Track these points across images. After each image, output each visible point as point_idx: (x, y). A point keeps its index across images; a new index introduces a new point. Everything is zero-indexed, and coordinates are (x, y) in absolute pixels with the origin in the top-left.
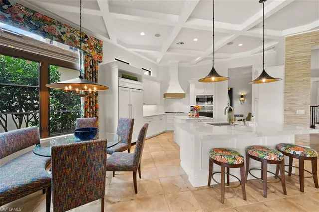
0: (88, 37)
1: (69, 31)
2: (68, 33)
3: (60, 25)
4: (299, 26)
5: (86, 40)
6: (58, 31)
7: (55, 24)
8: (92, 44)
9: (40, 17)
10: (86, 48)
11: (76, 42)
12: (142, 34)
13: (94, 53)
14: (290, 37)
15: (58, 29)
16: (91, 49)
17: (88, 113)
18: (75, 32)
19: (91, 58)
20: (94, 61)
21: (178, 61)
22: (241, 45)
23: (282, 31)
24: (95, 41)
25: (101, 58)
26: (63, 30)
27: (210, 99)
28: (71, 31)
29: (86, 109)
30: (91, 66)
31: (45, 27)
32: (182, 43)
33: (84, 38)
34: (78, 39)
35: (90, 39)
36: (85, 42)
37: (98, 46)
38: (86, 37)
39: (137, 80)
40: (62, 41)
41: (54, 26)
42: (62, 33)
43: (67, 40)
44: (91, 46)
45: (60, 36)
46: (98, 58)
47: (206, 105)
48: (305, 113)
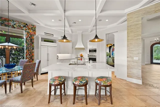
0: (28, 25)
1: (18, 23)
2: (17, 24)
3: (13, 21)
4: (134, 6)
5: (26, 26)
6: (12, 24)
7: (10, 21)
8: (30, 27)
9: (4, 19)
10: (27, 29)
11: (21, 27)
12: (53, 20)
13: (31, 31)
14: (129, 13)
15: (12, 23)
16: (29, 30)
17: (28, 57)
18: (21, 23)
19: (29, 34)
20: (31, 35)
21: (82, 32)
22: (107, 20)
23: (124, 10)
24: (32, 26)
25: (35, 33)
26: (15, 23)
27: (95, 51)
28: (19, 23)
29: (26, 56)
30: (29, 37)
31: (6, 23)
32: (75, 23)
33: (26, 25)
34: (22, 26)
35: (29, 26)
36: (26, 27)
37: (33, 28)
38: (27, 24)
39: (53, 42)
40: (15, 28)
41: (10, 22)
42: (14, 24)
43: (17, 27)
44: (30, 28)
45: (13, 26)
46: (33, 33)
47: (94, 54)
48: (139, 59)
